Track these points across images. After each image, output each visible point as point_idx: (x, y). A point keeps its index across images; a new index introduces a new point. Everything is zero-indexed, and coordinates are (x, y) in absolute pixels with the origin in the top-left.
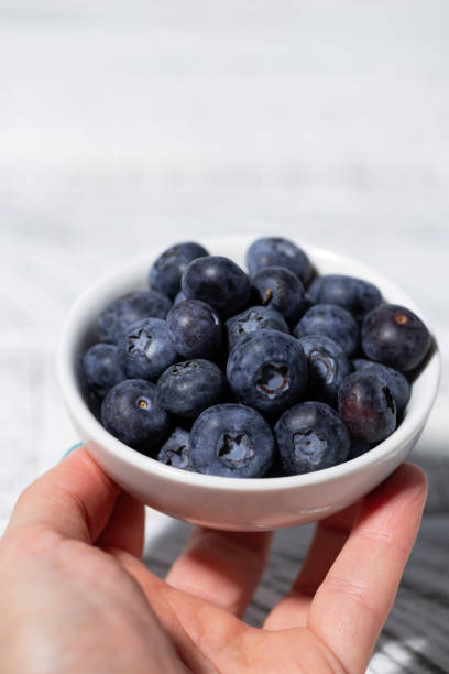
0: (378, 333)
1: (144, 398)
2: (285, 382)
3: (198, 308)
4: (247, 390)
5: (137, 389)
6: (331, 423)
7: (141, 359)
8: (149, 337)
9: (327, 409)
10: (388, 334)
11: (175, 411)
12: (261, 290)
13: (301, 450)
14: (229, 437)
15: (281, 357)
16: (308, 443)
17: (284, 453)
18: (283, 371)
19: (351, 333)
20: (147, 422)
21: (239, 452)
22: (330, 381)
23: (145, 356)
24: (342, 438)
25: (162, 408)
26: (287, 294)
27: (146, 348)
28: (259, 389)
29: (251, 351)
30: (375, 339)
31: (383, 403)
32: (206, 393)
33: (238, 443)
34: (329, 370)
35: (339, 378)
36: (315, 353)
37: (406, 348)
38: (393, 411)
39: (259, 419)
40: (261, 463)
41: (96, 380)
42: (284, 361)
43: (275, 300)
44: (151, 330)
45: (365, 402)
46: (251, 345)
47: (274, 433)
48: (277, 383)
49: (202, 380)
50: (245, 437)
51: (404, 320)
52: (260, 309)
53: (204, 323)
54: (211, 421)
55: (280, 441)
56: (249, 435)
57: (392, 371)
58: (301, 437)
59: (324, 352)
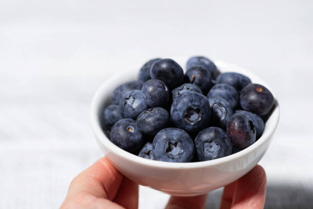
0: (248, 97)
1: (130, 127)
2: (199, 117)
3: (157, 82)
4: (180, 120)
5: (127, 123)
6: (222, 136)
7: (130, 109)
8: (134, 98)
9: (220, 130)
10: (253, 97)
11: (146, 132)
12: (190, 76)
13: (208, 150)
14: (171, 143)
15: (196, 104)
16: (211, 147)
17: (199, 152)
18: (198, 111)
19: (234, 96)
20: (132, 138)
21: (176, 151)
22: (223, 118)
23: (132, 107)
24: (228, 144)
25: (139, 131)
26: (202, 77)
27: (132, 103)
28: (186, 120)
29: (182, 101)
30: (246, 99)
31: (249, 128)
32: (160, 122)
33: (176, 146)
34: (222, 113)
35: (227, 117)
36: (215, 105)
37: (261, 103)
38: (254, 132)
39: (186, 135)
40: (187, 156)
41: (110, 122)
42: (198, 106)
43: (197, 81)
44: (135, 95)
45: (239, 127)
46: (182, 98)
47: (194, 143)
48: (195, 117)
49: (158, 116)
50: (179, 143)
51: (261, 90)
52: (189, 85)
53: (160, 89)
54: (162, 136)
55: (197, 146)
56: (181, 142)
57: (255, 115)
58: (207, 144)
59: (220, 105)
